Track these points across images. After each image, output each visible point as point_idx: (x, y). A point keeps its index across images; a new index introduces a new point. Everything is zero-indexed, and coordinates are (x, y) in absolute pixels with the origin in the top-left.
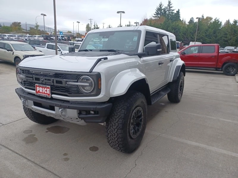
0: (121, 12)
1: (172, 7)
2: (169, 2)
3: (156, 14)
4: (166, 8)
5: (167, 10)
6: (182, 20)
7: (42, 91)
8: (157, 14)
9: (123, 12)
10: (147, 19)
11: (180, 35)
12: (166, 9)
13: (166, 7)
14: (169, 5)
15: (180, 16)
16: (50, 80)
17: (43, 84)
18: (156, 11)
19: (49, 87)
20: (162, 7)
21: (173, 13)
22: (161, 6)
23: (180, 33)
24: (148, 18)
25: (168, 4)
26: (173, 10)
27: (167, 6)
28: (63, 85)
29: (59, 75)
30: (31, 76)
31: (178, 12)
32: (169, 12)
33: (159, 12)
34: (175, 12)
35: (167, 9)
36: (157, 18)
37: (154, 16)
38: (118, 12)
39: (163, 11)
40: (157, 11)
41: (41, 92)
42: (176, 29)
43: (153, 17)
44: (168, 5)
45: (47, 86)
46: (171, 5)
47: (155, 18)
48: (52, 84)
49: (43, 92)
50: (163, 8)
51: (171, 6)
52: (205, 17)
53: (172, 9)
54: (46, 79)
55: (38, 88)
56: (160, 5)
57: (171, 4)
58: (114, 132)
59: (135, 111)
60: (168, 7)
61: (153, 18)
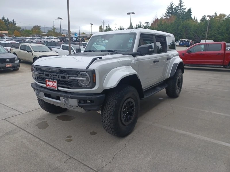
0: (131, 13)
1: (183, 6)
2: (181, 2)
3: (166, 13)
4: (177, 7)
5: (178, 9)
6: (193, 18)
7: (51, 84)
8: (168, 13)
9: (133, 13)
10: (158, 18)
11: (191, 33)
12: (177, 8)
13: (177, 6)
14: (181, 4)
15: (191, 14)
16: (56, 76)
17: (52, 79)
18: (167, 10)
19: (56, 81)
20: (173, 6)
21: (184, 12)
22: (172, 6)
23: (191, 31)
24: (159, 18)
25: (179, 3)
26: (184, 9)
27: (178, 5)
28: (66, 80)
29: (64, 72)
30: (42, 72)
31: (190, 10)
32: (180, 11)
33: (170, 11)
34: (186, 10)
35: (178, 8)
36: (168, 17)
37: (165, 15)
38: (128, 14)
39: (174, 10)
40: (168, 10)
41: (50, 86)
42: (187, 28)
43: (164, 16)
44: (179, 4)
45: (54, 81)
46: (182, 4)
47: (165, 18)
48: (58, 79)
50: (174, 7)
51: (182, 5)
52: (218, 15)
53: (183, 7)
54: (53, 75)
55: (47, 82)
56: (171, 5)
57: (182, 2)
58: (108, 118)
59: (126, 102)
60: (179, 6)
61: (164, 18)
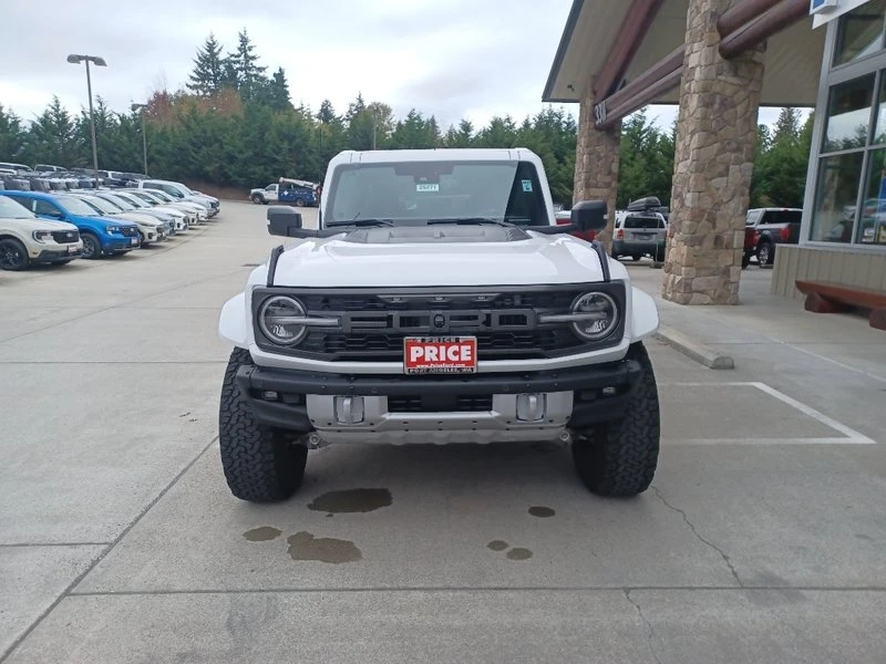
0: (87, 59)
1: (253, 58)
2: (244, 40)
3: (196, 76)
4: (233, 59)
5: (238, 66)
6: (296, 107)
7: (438, 356)
8: (203, 77)
10: (165, 93)
11: (311, 158)
12: (234, 62)
13: (232, 55)
14: (245, 51)
15: (287, 93)
17: (440, 334)
18: (196, 65)
19: (474, 338)
20: (217, 54)
21: (263, 79)
22: (215, 51)
23: (311, 152)
24: (172, 91)
25: (239, 44)
26: (261, 69)
27: (237, 52)
28: (529, 326)
30: (383, 314)
31: (280, 76)
32: (248, 75)
33: (210, 71)
34: (269, 75)
35: (238, 62)
36: (205, 92)
37: (192, 83)
38: (74, 59)
39: (222, 67)
40: (200, 66)
41: (431, 362)
42: (294, 137)
43: (188, 86)
44: (240, 49)
45: (462, 338)
46: (250, 49)
47: (194, 92)
48: (483, 328)
49: (443, 358)
50: (222, 56)
51: (250, 54)
52: (367, 104)
53: (256, 63)
56: (211, 47)
57: (249, 45)
60: (242, 57)
61: (189, 92)
